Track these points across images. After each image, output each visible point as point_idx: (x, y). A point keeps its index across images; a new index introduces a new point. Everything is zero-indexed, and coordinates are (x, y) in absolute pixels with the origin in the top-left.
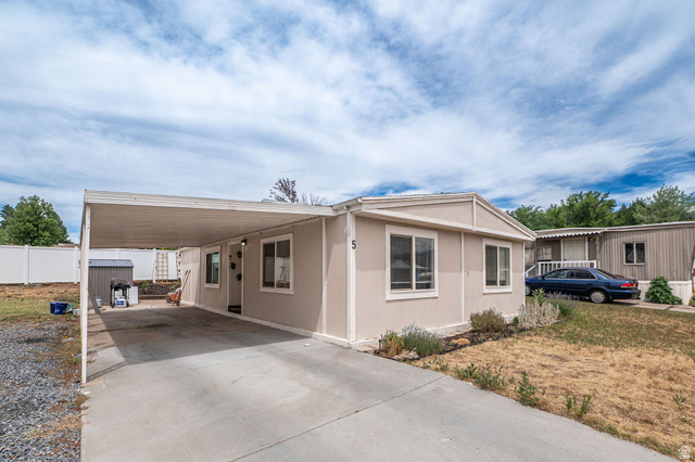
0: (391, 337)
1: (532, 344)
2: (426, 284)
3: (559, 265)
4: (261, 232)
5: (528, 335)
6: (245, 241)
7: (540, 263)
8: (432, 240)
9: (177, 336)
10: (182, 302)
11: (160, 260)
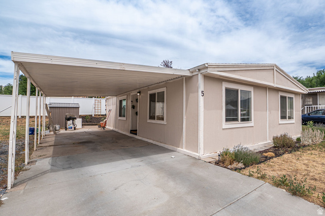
0: (226, 153)
1: (313, 156)
2: (246, 119)
3: (317, 107)
4: (149, 87)
5: (309, 150)
6: (140, 92)
7: (306, 107)
8: (249, 92)
9: (94, 149)
10: (107, 127)
11: (97, 104)
